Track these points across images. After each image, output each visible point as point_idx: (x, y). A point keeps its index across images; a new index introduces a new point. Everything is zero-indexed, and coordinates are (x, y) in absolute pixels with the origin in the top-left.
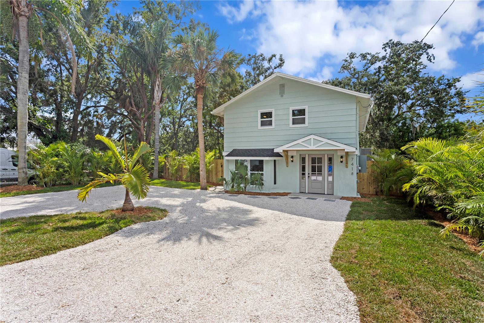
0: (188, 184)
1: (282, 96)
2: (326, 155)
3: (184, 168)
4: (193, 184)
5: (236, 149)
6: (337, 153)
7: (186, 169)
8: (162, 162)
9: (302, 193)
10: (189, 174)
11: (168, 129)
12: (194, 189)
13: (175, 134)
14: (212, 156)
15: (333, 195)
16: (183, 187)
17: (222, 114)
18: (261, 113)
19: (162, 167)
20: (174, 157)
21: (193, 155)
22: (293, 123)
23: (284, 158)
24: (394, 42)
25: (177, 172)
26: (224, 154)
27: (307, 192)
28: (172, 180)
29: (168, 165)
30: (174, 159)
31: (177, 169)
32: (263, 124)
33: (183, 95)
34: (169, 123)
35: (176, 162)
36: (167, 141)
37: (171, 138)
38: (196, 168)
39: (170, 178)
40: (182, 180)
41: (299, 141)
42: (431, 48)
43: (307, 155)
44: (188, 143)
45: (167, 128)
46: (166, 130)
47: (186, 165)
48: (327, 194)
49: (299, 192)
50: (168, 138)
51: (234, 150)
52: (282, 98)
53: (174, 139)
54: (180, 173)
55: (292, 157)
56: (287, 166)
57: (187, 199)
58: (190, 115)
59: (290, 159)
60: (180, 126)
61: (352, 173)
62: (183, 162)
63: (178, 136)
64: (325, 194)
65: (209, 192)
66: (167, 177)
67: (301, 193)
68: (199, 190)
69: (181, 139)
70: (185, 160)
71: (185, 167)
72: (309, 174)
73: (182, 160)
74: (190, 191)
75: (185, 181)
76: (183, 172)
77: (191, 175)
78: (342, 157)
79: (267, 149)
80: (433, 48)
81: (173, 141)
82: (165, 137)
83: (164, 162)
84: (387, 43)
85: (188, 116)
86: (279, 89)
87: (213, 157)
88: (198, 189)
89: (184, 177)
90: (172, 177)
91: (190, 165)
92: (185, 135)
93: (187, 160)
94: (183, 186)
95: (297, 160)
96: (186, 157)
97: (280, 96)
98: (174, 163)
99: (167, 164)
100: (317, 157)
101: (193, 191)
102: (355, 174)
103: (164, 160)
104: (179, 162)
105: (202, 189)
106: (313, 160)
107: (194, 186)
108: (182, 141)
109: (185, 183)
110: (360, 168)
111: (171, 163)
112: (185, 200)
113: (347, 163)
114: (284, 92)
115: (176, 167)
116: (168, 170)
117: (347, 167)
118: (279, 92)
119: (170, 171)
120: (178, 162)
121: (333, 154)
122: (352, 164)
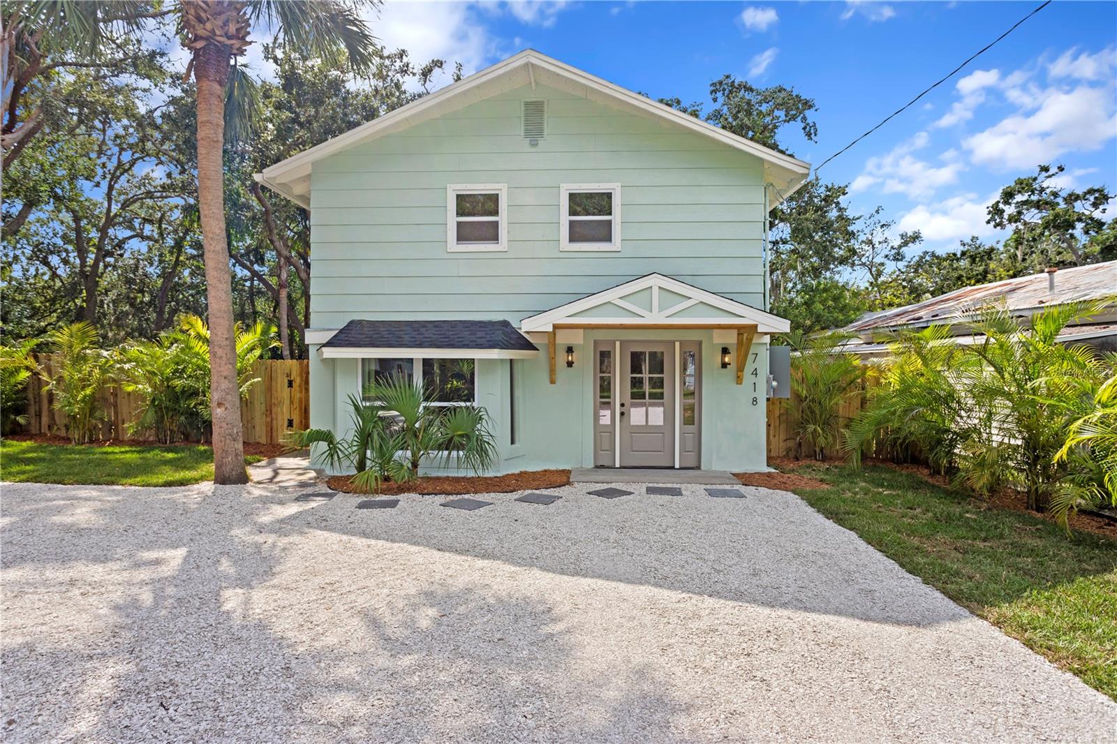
0: (149, 455)
1: (534, 144)
2: (677, 344)
3: (129, 394)
4: (170, 455)
5: (360, 322)
6: (711, 338)
7: (139, 396)
8: (17, 370)
9: (602, 467)
10: (150, 417)
11: (54, 260)
12: (182, 483)
13: (89, 278)
14: (252, 349)
15: (698, 468)
16: (126, 476)
17: (299, 189)
18: (458, 196)
19: (17, 392)
20: (76, 351)
21: (167, 344)
22: (573, 239)
23: (542, 355)
24: (733, 82)
25: (93, 410)
26: (311, 337)
27: (617, 465)
28: (68, 440)
29: (48, 383)
30: (80, 359)
31: (93, 395)
32: (464, 234)
33: (116, 149)
34: (59, 242)
35: (86, 368)
36: (53, 301)
37: (72, 291)
38: (183, 392)
39: (63, 433)
40: (117, 442)
41: (612, 296)
42: (811, 107)
43: (618, 344)
44: (138, 309)
45: (50, 258)
46: (46, 262)
47: (136, 383)
48: (680, 469)
49: (593, 466)
50: (59, 291)
51: (352, 322)
52: (534, 150)
53: (81, 292)
54: (107, 415)
55: (570, 350)
56: (553, 382)
57: (157, 562)
58: (145, 220)
59: (562, 358)
60: (103, 253)
61: (755, 401)
62: (121, 369)
63: (97, 284)
64: (673, 468)
65: (257, 492)
66: (45, 429)
67: (597, 467)
68: (207, 487)
69: (112, 295)
70: (129, 361)
71: (130, 389)
72: (622, 405)
73: (118, 362)
74: (165, 494)
75: (133, 443)
76: (124, 410)
77: (160, 421)
78: (725, 351)
79: (480, 322)
80: (814, 109)
81: (78, 302)
82: (44, 287)
83: (27, 368)
84: (721, 83)
85: (137, 223)
86: (523, 119)
87: (257, 352)
88: (203, 478)
89: (130, 428)
90: (67, 429)
91: (157, 380)
92: (129, 282)
93: (139, 362)
94: (127, 472)
95: (586, 361)
96: (135, 349)
97: (527, 141)
98: (77, 376)
99: (45, 377)
100: (647, 349)
101: (178, 494)
102: (763, 404)
103: (31, 362)
104: (104, 370)
105: (221, 480)
106: (636, 361)
107: (177, 465)
108: (114, 302)
109: (132, 457)
110: (775, 384)
111: (66, 374)
112: (144, 574)
113: (741, 369)
114: (540, 133)
115: (88, 391)
116: (51, 401)
117: (739, 380)
118: (523, 128)
119: (57, 406)
120: (97, 371)
121: (700, 343)
122: (755, 373)
